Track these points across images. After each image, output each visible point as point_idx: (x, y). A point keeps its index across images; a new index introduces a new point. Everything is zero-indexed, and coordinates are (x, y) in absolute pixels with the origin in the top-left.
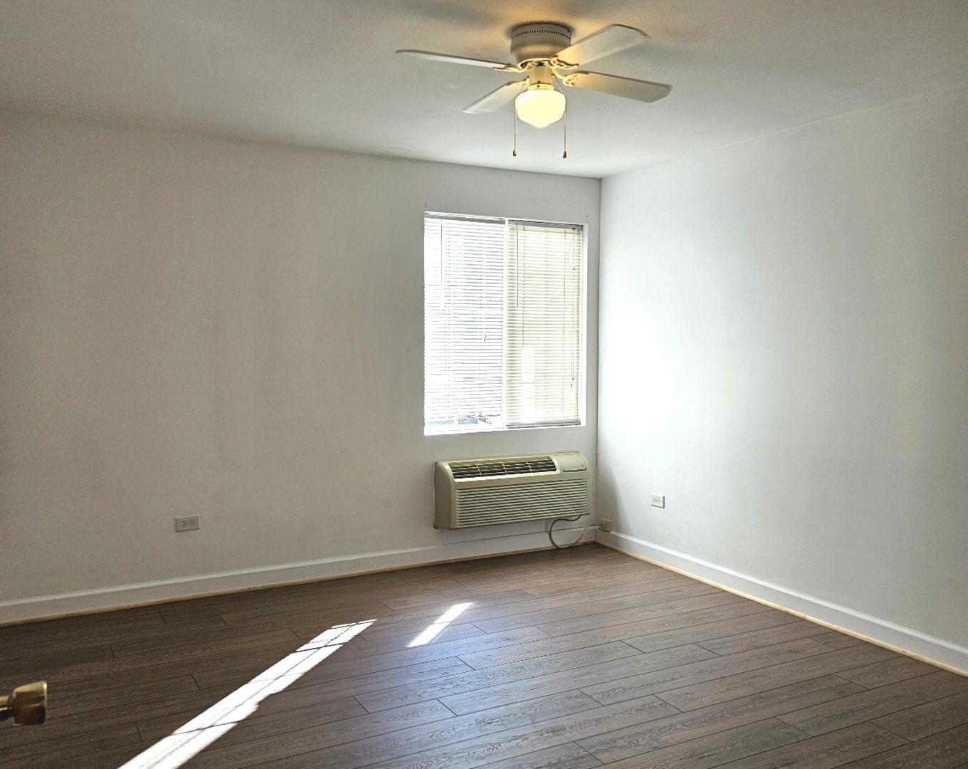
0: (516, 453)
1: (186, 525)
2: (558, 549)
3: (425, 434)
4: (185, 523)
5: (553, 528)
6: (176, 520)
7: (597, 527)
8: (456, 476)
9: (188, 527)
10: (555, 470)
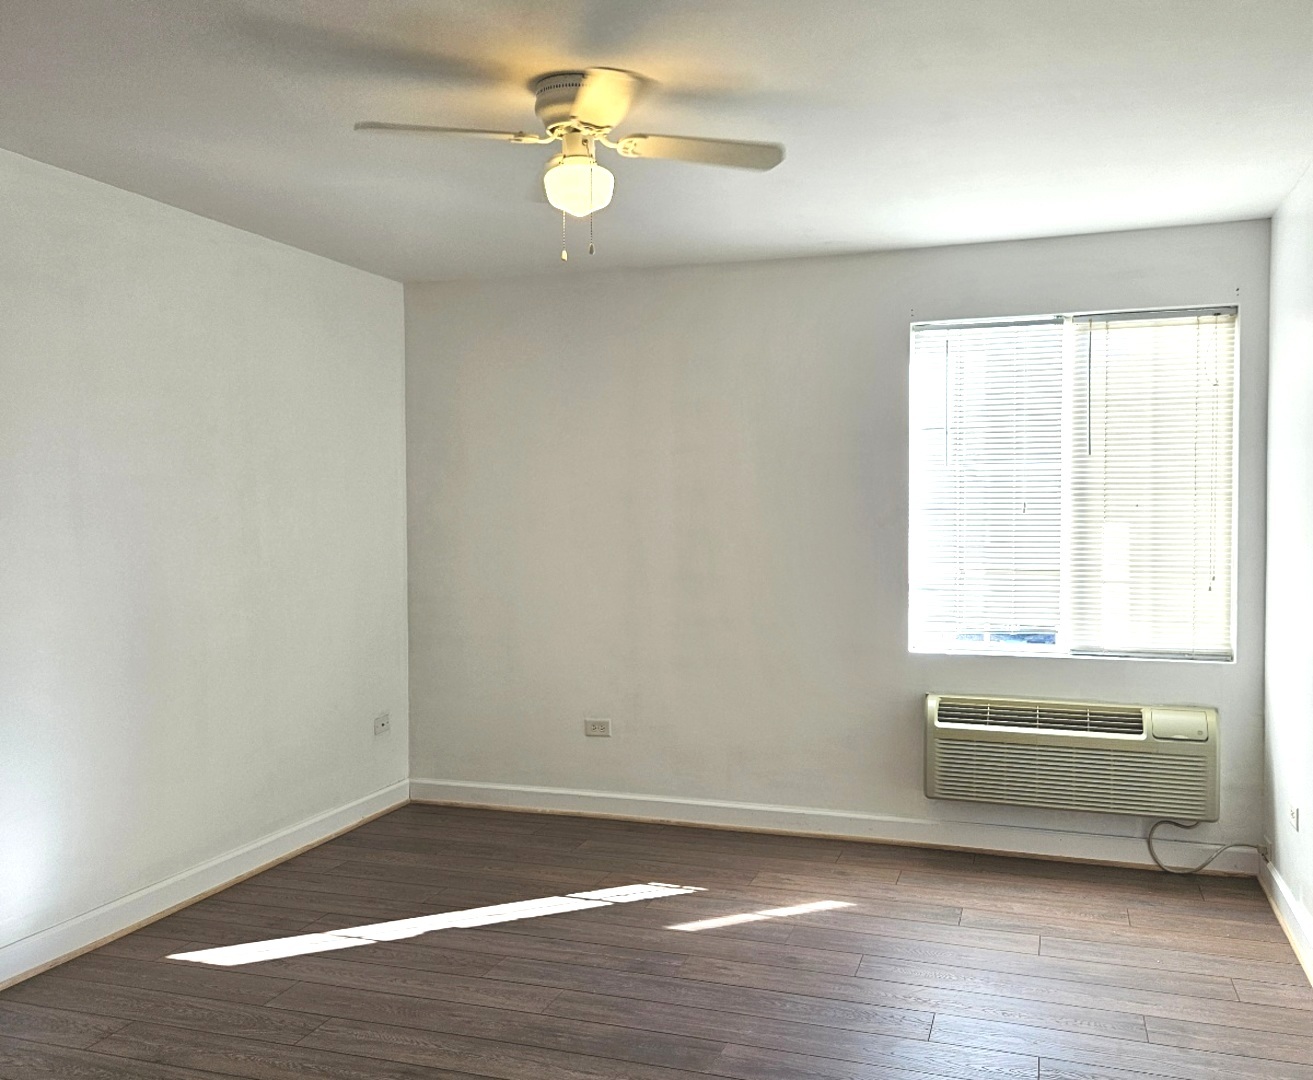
0: (1078, 697)
1: (597, 730)
2: (1165, 873)
3: (911, 650)
4: (594, 725)
5: (1156, 834)
6: (586, 722)
7: (1255, 851)
8: (942, 717)
9: (598, 732)
10: (1141, 733)
